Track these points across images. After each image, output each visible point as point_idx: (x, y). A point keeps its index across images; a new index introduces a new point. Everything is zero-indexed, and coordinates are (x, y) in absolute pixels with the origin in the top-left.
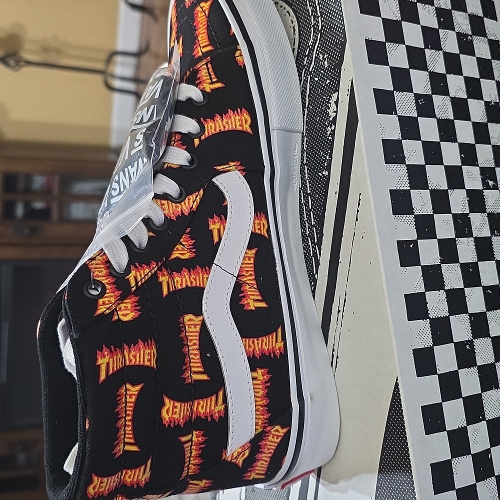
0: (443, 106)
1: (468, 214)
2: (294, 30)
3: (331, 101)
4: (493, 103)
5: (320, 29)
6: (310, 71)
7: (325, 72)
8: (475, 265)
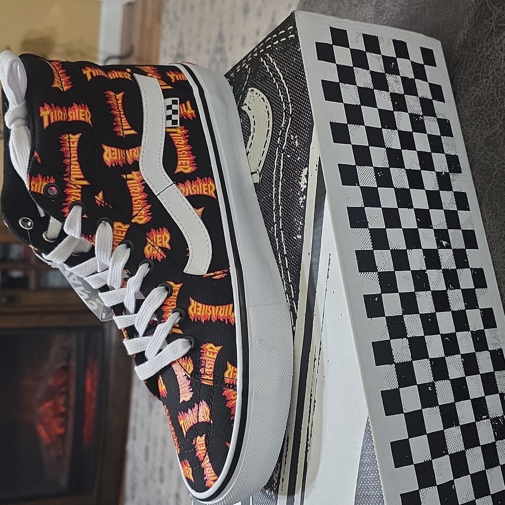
0: (399, 178)
1: (425, 271)
2: (269, 114)
3: (302, 175)
4: (443, 173)
5: (291, 113)
6: (283, 149)
7: (296, 150)
8: (433, 316)
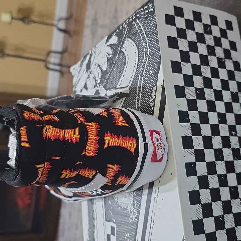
0: (209, 94)
1: (221, 149)
2: (136, 54)
3: (153, 90)
4: (234, 93)
5: (148, 54)
6: (143, 74)
7: (150, 75)
8: (225, 176)
